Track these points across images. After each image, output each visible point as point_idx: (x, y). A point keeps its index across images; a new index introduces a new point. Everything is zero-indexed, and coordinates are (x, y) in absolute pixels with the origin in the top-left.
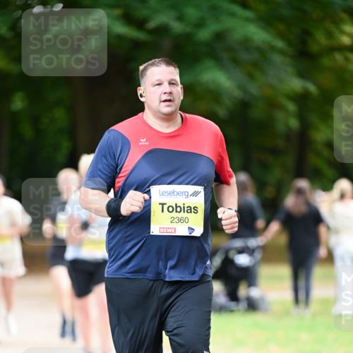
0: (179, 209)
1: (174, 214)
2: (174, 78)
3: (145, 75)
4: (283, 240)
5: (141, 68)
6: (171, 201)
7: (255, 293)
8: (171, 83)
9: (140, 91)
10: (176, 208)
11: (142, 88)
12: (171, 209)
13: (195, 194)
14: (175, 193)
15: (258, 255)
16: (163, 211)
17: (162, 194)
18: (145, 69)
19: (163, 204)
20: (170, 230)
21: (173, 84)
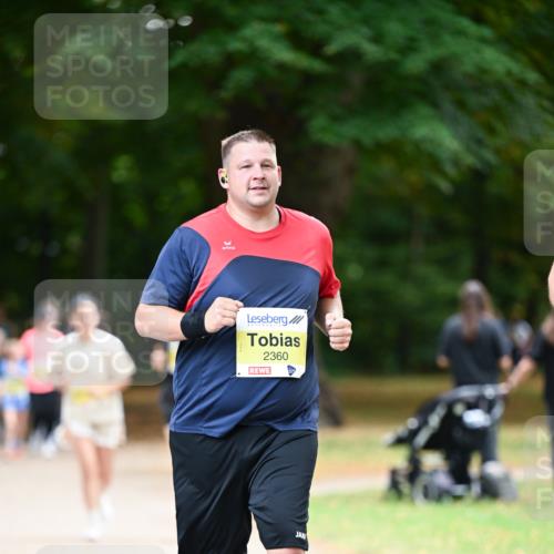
0: (274, 341)
1: (268, 348)
2: (268, 158)
3: (229, 152)
4: (538, 386)
5: (224, 142)
6: (263, 330)
7: (493, 469)
8: (265, 165)
9: (222, 173)
10: (270, 340)
11: (224, 170)
12: (263, 341)
13: (296, 320)
14: (270, 320)
15: (498, 410)
16: (252, 344)
17: (251, 320)
18: (229, 145)
19: (252, 335)
20: (262, 370)
21: (267, 166)
